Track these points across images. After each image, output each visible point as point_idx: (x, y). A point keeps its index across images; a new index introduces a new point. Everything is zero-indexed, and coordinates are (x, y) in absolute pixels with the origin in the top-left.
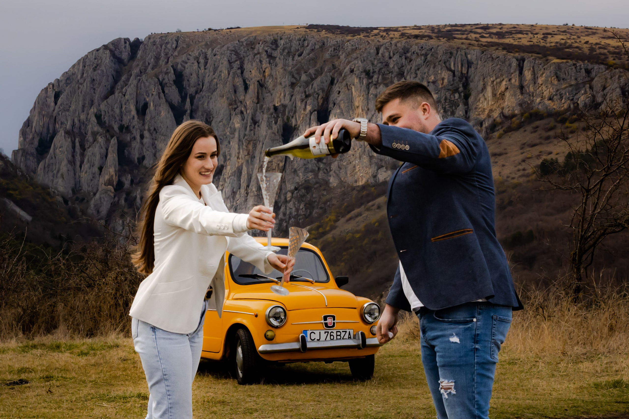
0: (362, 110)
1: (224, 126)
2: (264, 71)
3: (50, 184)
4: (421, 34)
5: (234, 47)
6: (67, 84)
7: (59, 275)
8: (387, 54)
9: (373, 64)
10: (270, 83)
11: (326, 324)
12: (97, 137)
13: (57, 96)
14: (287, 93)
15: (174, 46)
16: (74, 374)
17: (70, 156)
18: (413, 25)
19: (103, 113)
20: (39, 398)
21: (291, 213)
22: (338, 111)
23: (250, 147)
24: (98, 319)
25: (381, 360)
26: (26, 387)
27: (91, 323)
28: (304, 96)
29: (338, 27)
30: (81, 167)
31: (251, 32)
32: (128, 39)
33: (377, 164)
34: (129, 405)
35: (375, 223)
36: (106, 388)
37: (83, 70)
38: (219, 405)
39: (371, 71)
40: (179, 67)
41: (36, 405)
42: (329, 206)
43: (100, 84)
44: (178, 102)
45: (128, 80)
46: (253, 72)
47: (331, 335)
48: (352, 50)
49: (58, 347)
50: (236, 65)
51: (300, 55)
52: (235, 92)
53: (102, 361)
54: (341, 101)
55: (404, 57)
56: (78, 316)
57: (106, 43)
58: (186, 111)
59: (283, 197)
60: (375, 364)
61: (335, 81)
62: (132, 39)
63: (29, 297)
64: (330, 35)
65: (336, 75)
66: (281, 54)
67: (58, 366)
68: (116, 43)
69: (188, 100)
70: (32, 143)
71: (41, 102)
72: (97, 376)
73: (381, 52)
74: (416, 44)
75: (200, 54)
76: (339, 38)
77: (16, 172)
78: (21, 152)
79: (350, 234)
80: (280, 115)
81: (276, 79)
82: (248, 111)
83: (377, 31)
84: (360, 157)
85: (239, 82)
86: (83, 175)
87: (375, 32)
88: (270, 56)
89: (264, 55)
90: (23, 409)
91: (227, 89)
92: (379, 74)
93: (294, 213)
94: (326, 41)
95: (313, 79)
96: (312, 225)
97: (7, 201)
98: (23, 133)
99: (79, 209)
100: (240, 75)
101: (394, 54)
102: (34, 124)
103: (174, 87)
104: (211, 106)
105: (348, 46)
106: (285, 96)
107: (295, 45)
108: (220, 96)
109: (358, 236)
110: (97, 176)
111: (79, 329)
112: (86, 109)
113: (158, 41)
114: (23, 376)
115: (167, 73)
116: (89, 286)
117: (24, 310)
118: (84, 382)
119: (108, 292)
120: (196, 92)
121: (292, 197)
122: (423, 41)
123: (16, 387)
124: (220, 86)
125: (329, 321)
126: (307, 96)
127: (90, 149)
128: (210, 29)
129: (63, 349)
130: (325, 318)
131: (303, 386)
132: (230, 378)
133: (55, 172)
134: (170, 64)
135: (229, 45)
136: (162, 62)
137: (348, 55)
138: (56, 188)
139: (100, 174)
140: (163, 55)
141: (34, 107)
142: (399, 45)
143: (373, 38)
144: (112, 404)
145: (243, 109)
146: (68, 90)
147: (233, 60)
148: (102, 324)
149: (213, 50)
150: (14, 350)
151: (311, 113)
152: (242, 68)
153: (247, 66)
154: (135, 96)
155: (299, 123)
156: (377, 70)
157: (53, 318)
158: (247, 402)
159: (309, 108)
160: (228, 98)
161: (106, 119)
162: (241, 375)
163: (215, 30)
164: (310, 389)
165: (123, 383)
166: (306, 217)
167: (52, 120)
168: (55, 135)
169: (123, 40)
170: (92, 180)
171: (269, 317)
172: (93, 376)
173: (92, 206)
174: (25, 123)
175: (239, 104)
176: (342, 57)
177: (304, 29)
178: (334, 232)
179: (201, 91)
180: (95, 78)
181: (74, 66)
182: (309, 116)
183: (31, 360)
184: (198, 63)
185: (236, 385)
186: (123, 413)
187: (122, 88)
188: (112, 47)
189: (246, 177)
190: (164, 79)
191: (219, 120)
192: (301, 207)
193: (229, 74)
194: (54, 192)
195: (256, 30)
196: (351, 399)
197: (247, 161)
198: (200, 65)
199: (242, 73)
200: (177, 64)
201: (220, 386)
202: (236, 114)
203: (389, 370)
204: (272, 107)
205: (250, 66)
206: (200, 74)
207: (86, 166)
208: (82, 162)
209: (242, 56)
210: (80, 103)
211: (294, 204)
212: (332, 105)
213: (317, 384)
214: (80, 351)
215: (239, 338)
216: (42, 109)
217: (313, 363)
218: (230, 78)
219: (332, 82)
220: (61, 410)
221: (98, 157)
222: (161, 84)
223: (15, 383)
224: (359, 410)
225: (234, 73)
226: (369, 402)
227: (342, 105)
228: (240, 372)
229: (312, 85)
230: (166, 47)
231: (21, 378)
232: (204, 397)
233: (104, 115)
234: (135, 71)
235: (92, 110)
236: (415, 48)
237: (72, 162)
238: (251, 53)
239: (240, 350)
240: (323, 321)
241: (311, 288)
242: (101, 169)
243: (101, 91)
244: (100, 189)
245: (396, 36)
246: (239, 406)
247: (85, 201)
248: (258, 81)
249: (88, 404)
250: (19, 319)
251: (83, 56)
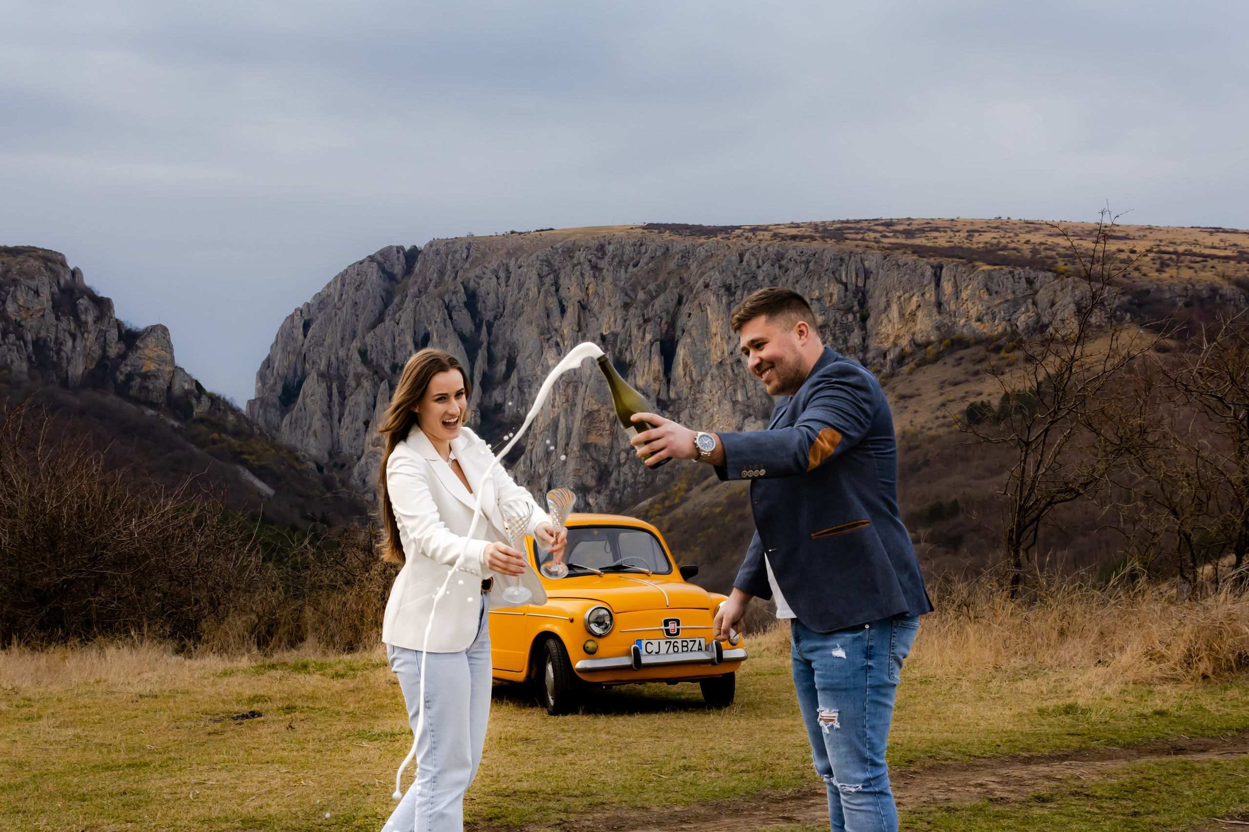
0: (722, 339)
1: (534, 362)
2: (587, 288)
3: (299, 446)
4: (799, 234)
5: (546, 255)
6: (320, 310)
7: (307, 567)
8: (754, 262)
9: (735, 276)
10: (595, 304)
11: (668, 631)
12: (362, 380)
13: (306, 326)
14: (619, 317)
15: (464, 255)
16: (324, 704)
17: (325, 407)
18: (788, 221)
19: (369, 349)
20: (275, 736)
21: (626, 481)
22: (689, 340)
23: (570, 391)
24: (360, 627)
25: (745, 680)
26: (258, 722)
27: (351, 634)
28: (641, 322)
29: (686, 227)
30: (340, 421)
31: (568, 236)
32: (402, 248)
33: (742, 411)
34: (397, 745)
35: (741, 493)
36: (367, 721)
37: (341, 290)
38: (521, 743)
39: (733, 285)
40: (472, 283)
41: (271, 746)
42: (678, 470)
43: (364, 308)
44: (471, 332)
45: (402, 302)
46: (572, 289)
47: (674, 647)
48: (707, 256)
49: (305, 666)
50: (549, 280)
51: (635, 265)
52: (548, 316)
53: (364, 685)
54: (692, 326)
55: (777, 266)
56: (333, 625)
57: (372, 254)
58: (482, 343)
59: (614, 459)
60: (736, 685)
61: (684, 300)
62: (407, 248)
63: (266, 599)
64: (676, 238)
65: (684, 291)
66: (610, 265)
67: (303, 692)
68: (385, 253)
69: (484, 329)
70: (274, 391)
71: (285, 334)
72: (357, 706)
73: (745, 259)
74: (794, 248)
75: (499, 266)
76: (688, 241)
77: (252, 430)
78: (258, 403)
79: (707, 508)
80: (610, 347)
81: (604, 298)
82: (566, 343)
83: (741, 231)
84: (720, 403)
85: (553, 303)
86: (343, 432)
87: (738, 232)
88: (595, 268)
89: (587, 266)
90: (253, 752)
91: (536, 313)
92: (744, 290)
93: (631, 481)
94: (670, 245)
95: (653, 298)
96: (655, 497)
97: (240, 468)
98: (262, 376)
99: (338, 479)
100: (554, 293)
101: (764, 262)
102: (276, 365)
103: (465, 311)
104: (516, 336)
105: (701, 253)
106: (616, 321)
107: (629, 251)
108: (528, 323)
109: (718, 510)
110: (362, 433)
111: (334, 642)
112: (346, 343)
113: (442, 249)
114: (256, 707)
115: (455, 293)
116: (348, 583)
117: (260, 618)
118: (338, 714)
119: (373, 591)
120: (495, 318)
121: (627, 459)
122: (803, 244)
123: (246, 721)
124: (528, 309)
125: (672, 626)
126: (646, 321)
127: (353, 397)
128: (512, 232)
129: (311, 670)
130: (666, 623)
131: (637, 717)
132: (536, 706)
133: (305, 429)
134: (459, 280)
135: (539, 253)
136: (448, 278)
137: (701, 264)
138: (306, 451)
139: (366, 431)
140: (449, 267)
141: (277, 342)
142: (770, 249)
143: (734, 240)
144: (375, 743)
145: (559, 340)
146: (321, 317)
147: (544, 274)
148: (365, 635)
149: (517, 260)
150: (245, 671)
151: (652, 344)
152: (557, 285)
153: (564, 281)
154: (412, 325)
155: (635, 358)
156: (740, 284)
157: (299, 627)
158: (559, 739)
159: (648, 337)
160: (538, 325)
161: (374, 356)
162: (552, 702)
163: (520, 233)
164: (646, 721)
165: (391, 715)
166: (646, 485)
167: (301, 358)
168: (305, 378)
169: (395, 249)
170: (355, 439)
171: (589, 622)
172: (352, 706)
173: (356, 474)
174: (263, 363)
175: (553, 333)
176: (693, 267)
177: (641, 230)
178: (685, 505)
179: (501, 316)
180: (358, 301)
181: (329, 285)
182: (648, 348)
183: (268, 684)
184: (498, 278)
185: (546, 715)
186: (390, 755)
187: (395, 314)
188: (380, 259)
189: (564, 431)
190: (451, 301)
191: (527, 355)
192: (640, 472)
193: (539, 293)
194: (304, 456)
195: (576, 232)
196: (703, 733)
197: (566, 410)
198: (500, 281)
199: (557, 290)
200: (469, 280)
201: (523, 718)
202: (549, 347)
203: (756, 693)
204: (599, 337)
205: (567, 280)
206: (500, 293)
207: (346, 420)
208: (341, 415)
209: (556, 268)
210: (338, 335)
211: (630, 467)
212: (681, 332)
213: (656, 713)
214: (334, 672)
215: (548, 651)
216: (286, 344)
217: (653, 685)
218: (541, 297)
219: (680, 302)
220: (305, 753)
221: (363, 407)
222: (447, 307)
223: (244, 717)
224: (712, 748)
225: (546, 292)
226: (727, 738)
227: (694, 333)
228: (550, 697)
229: (653, 305)
230: (453, 257)
231: (252, 709)
232: (501, 733)
233: (371, 351)
234: (412, 290)
235: (354, 344)
236: (791, 253)
237: (328, 415)
238: (569, 263)
239: (550, 667)
240: (663, 627)
241: (646, 582)
242: (367, 424)
243: (366, 317)
244: (366, 452)
245: (766, 237)
246: (548, 745)
247: (346, 467)
248: (579, 302)
249: (342, 743)
250: (253, 629)
251: (342, 271)
